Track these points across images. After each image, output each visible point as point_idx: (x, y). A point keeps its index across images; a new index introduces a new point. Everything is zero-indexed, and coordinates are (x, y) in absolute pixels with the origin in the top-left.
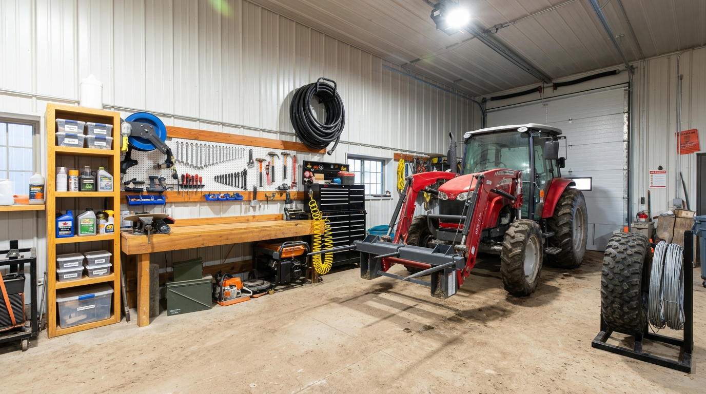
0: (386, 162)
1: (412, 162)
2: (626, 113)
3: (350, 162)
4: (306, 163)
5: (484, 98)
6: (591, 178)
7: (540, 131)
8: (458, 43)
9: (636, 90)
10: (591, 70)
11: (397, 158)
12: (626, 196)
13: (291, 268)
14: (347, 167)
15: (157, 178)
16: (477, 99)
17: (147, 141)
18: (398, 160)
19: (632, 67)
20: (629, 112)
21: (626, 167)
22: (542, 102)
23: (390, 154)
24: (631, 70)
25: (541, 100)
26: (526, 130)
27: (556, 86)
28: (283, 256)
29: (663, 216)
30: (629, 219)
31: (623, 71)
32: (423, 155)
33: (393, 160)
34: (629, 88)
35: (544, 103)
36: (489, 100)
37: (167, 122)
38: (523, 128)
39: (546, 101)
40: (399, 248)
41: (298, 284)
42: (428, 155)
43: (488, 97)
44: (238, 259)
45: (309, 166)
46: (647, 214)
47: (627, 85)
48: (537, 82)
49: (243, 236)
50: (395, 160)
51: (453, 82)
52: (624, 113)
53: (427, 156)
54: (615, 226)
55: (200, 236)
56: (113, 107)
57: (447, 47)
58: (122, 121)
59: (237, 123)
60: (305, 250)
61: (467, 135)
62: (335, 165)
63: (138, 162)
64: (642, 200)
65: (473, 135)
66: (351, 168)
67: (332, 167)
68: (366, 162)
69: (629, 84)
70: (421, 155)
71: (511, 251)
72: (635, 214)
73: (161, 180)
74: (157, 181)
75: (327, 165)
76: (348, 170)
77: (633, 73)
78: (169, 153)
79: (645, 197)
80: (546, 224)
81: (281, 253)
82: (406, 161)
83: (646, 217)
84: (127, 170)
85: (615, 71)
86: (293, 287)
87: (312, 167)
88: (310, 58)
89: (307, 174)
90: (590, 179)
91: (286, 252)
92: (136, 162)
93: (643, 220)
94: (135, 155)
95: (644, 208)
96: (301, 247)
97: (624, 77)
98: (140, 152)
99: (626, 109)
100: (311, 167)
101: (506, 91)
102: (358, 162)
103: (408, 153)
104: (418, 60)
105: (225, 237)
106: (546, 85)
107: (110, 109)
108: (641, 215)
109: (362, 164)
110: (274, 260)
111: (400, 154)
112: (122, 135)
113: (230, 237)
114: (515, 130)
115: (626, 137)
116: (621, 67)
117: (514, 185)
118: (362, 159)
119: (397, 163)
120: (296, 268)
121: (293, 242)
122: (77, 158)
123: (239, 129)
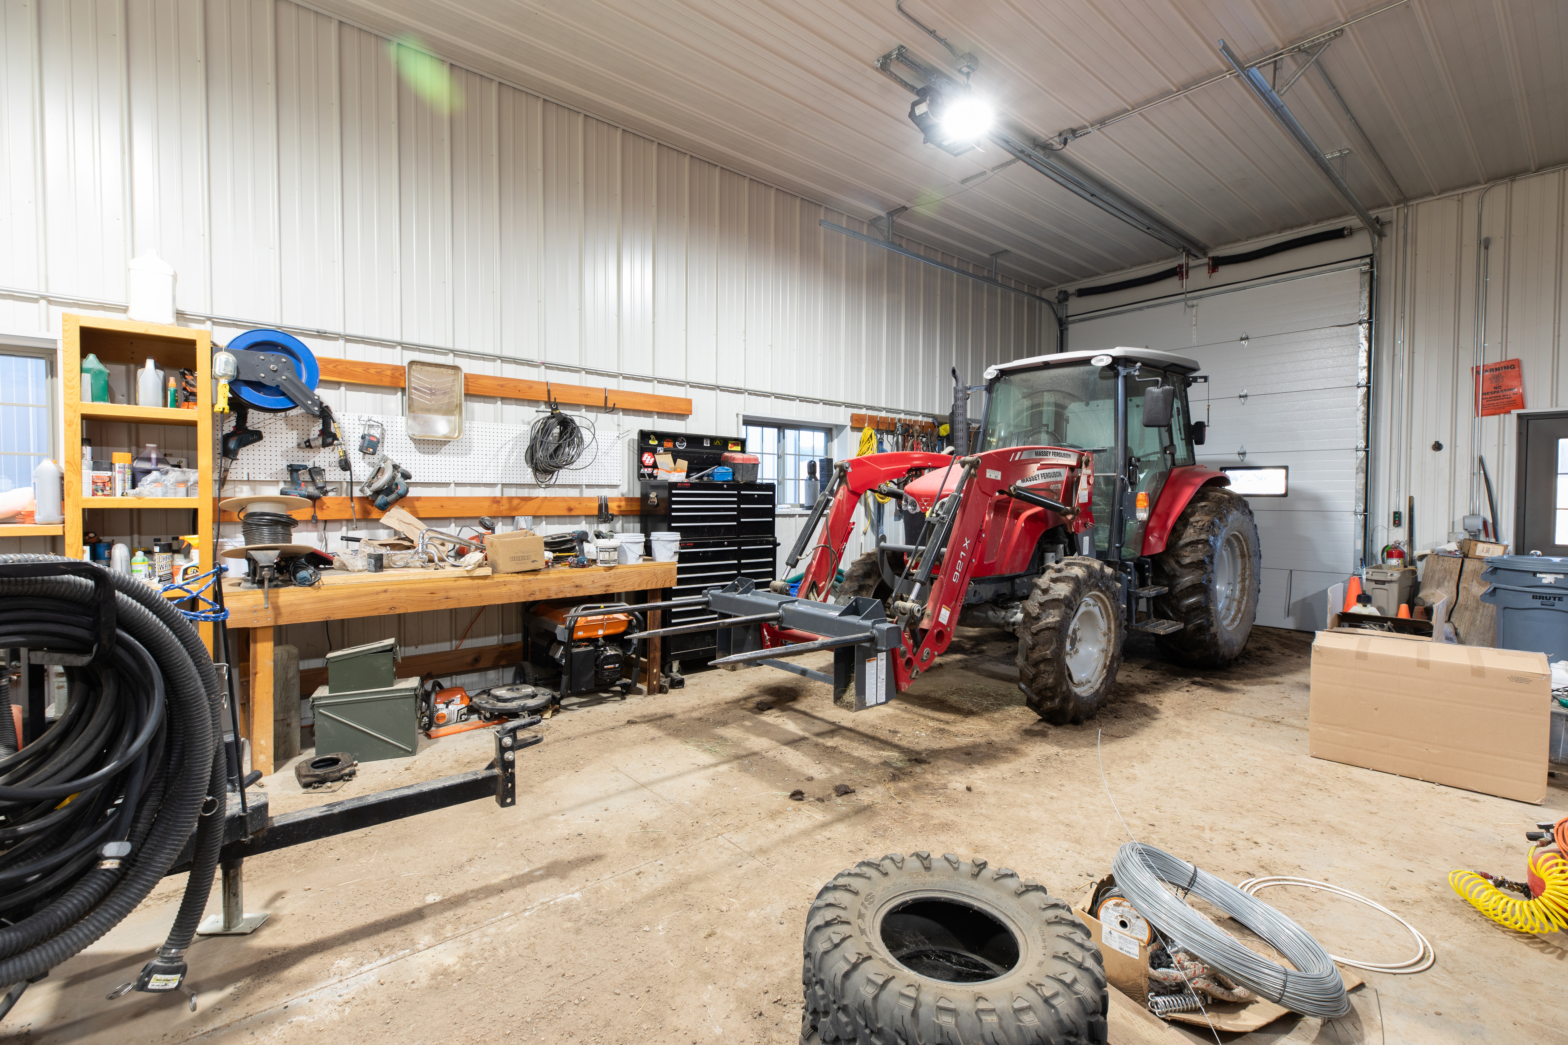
0: (834, 433)
1: (892, 432)
2: (1364, 321)
3: (753, 434)
4: (644, 436)
5: (1060, 292)
6: (1286, 468)
7: (1139, 364)
8: (984, 173)
9: (1388, 272)
10: (1291, 228)
11: (858, 424)
12: (1361, 508)
13: (596, 660)
14: (742, 443)
15: (305, 467)
16: (1047, 294)
17: (277, 391)
18: (860, 429)
19: (1377, 219)
20: (1372, 320)
21: (1362, 444)
22: (1183, 300)
23: (842, 417)
24: (1378, 228)
25: (1183, 296)
26: (1108, 361)
27: (1217, 263)
28: (580, 634)
29: (1438, 555)
30: (1366, 559)
31: (1361, 229)
32: (920, 418)
33: (849, 428)
34: (1372, 267)
35: (1190, 303)
36: (1072, 294)
37: (319, 349)
38: (1102, 358)
39: (1195, 298)
40: (781, 604)
41: (616, 693)
42: (934, 416)
43: (1072, 288)
44: (492, 641)
45: (653, 442)
46: (1405, 549)
47: (1368, 260)
48: (1175, 256)
49: (481, 592)
50: (853, 428)
51: (987, 256)
52: (1360, 323)
53: (926, 419)
54: (1333, 574)
55: (386, 591)
56: (209, 319)
57: (964, 181)
58: (215, 349)
59: (489, 350)
60: (630, 622)
61: (990, 372)
62: (713, 439)
63: (264, 435)
64: (1395, 517)
65: (1003, 373)
66: (750, 447)
67: (707, 444)
68: (790, 434)
69: (1372, 259)
70: (913, 418)
71: (1037, 618)
72: (1379, 547)
73: (315, 472)
74: (304, 476)
75: (694, 440)
76: (743, 451)
77: (1381, 235)
78: (325, 415)
79: (1402, 510)
80: (1151, 569)
81: (571, 630)
82: (879, 431)
83: (1401, 555)
84: (240, 452)
85: (1343, 229)
86: (601, 701)
87: (660, 445)
88: (654, 210)
89: (648, 459)
90: (1283, 471)
91: (585, 628)
92: (257, 436)
93: (1394, 562)
94: (254, 419)
95: (1400, 535)
96: (622, 617)
97: (1361, 244)
98: (262, 413)
99: (1364, 313)
100: (656, 443)
101: (1108, 275)
102: (771, 433)
103: (883, 414)
104: (905, 208)
105: (444, 594)
106: (1192, 263)
107: (203, 322)
108: (1391, 552)
109: (781, 438)
110: (561, 643)
111: (865, 415)
112: (214, 378)
113: (452, 594)
114: (1087, 361)
115: (1363, 375)
116: (1353, 221)
117: (1072, 485)
118: (781, 426)
119: (857, 436)
120: (609, 659)
121: (602, 605)
122: (133, 426)
123: (492, 363)
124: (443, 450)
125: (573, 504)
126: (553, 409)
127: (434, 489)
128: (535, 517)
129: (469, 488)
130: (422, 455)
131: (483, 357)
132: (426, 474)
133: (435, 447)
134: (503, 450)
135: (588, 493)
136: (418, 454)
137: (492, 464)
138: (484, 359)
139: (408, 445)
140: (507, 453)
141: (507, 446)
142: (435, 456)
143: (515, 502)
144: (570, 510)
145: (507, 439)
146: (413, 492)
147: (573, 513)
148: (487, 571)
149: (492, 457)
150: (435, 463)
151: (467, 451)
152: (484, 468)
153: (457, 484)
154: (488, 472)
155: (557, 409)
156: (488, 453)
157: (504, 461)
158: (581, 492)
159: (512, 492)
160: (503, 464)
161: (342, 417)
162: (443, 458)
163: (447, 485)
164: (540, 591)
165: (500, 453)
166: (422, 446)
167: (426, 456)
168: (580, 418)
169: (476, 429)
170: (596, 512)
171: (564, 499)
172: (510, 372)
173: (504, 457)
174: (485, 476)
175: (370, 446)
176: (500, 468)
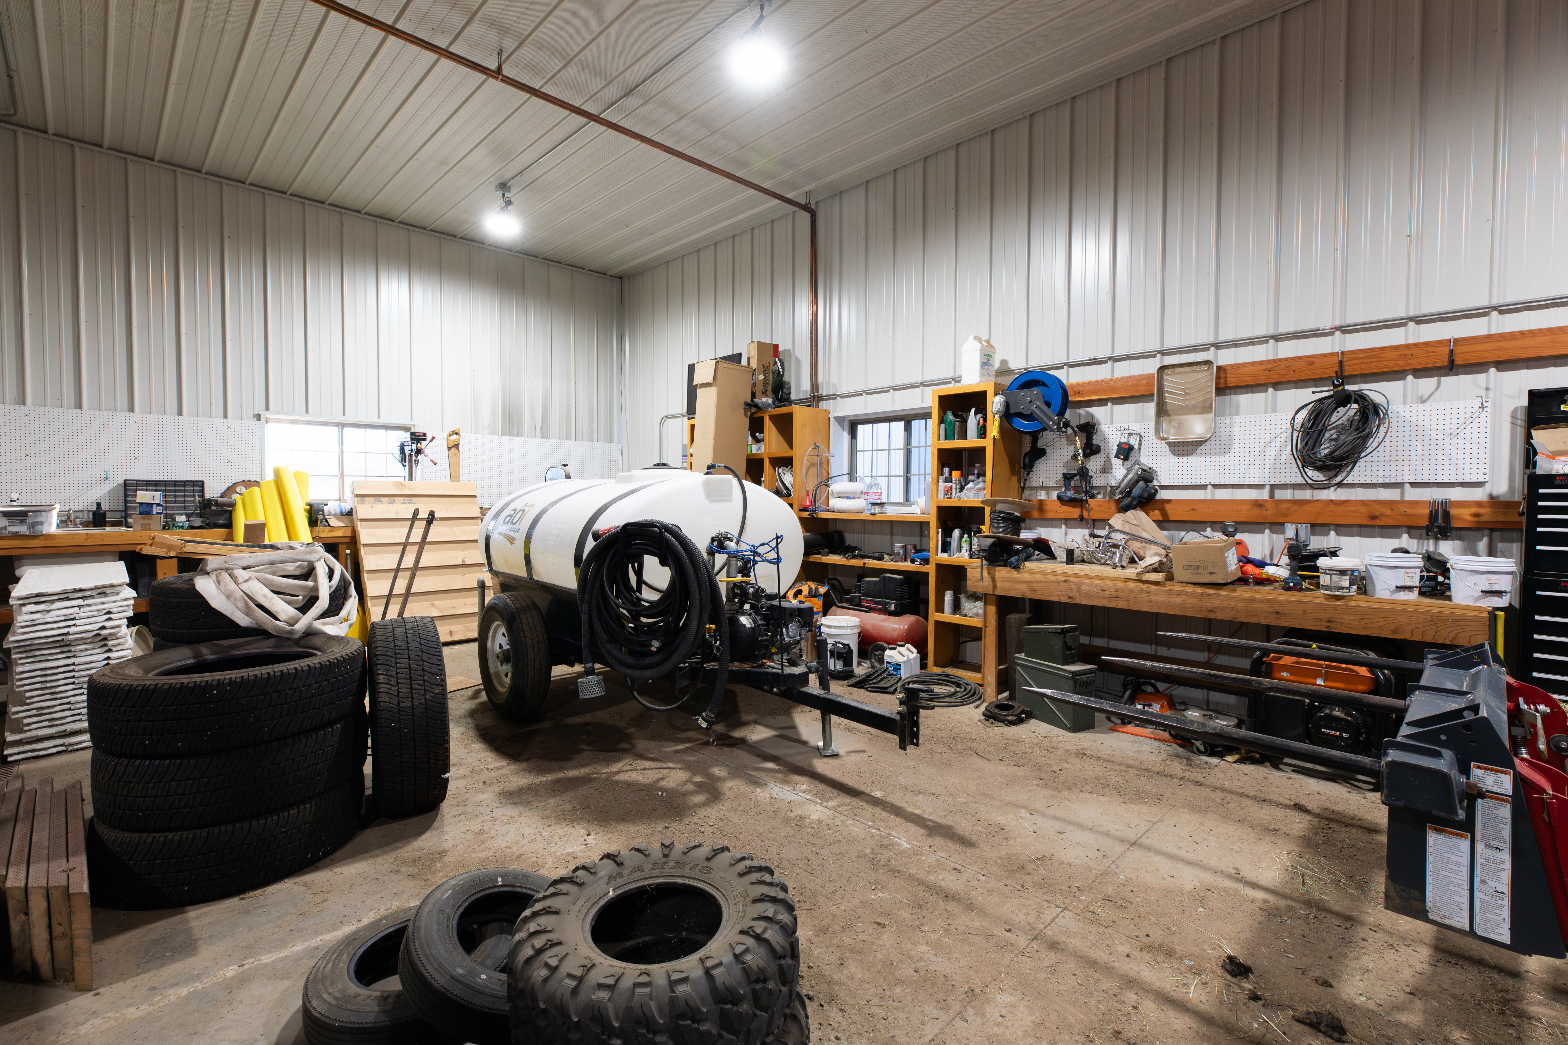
4: (1542, 397)
59: (1260, 332)
60: (1376, 682)
63: (1048, 451)
84: (1034, 466)
92: (1042, 452)
96: (1362, 670)
121: (1315, 645)
123: (1264, 346)
124: (1199, 451)
125: (1377, 510)
126: (1335, 386)
127: (1191, 491)
128: (1313, 525)
129: (1230, 490)
130: (1176, 458)
131: (1252, 342)
132: (1181, 477)
133: (1190, 448)
134: (1273, 444)
135: (1412, 494)
136: (1172, 457)
137: (1257, 462)
138: (1253, 344)
139: (1163, 449)
140: (1278, 448)
141: (1278, 440)
142: (1190, 458)
143: (1284, 507)
144: (1374, 517)
145: (1278, 432)
146: (1163, 495)
147: (1378, 522)
148: (1159, 577)
149: (1257, 453)
150: (1194, 464)
151: (1226, 449)
152: (1246, 467)
153: (1215, 486)
154: (1252, 471)
155: (1342, 384)
156: (1252, 450)
157: (1272, 457)
158: (1402, 493)
159: (1288, 495)
160: (1272, 462)
161: (1107, 429)
162: (1199, 458)
163: (1203, 487)
164: (1223, 609)
165: (1268, 449)
166: (1177, 448)
167: (1181, 458)
168: (1376, 391)
169: (1237, 425)
170: (1425, 522)
171: (1364, 503)
172: (1288, 350)
173: (1273, 453)
174: (1247, 476)
175: (1125, 452)
176: (1267, 466)
